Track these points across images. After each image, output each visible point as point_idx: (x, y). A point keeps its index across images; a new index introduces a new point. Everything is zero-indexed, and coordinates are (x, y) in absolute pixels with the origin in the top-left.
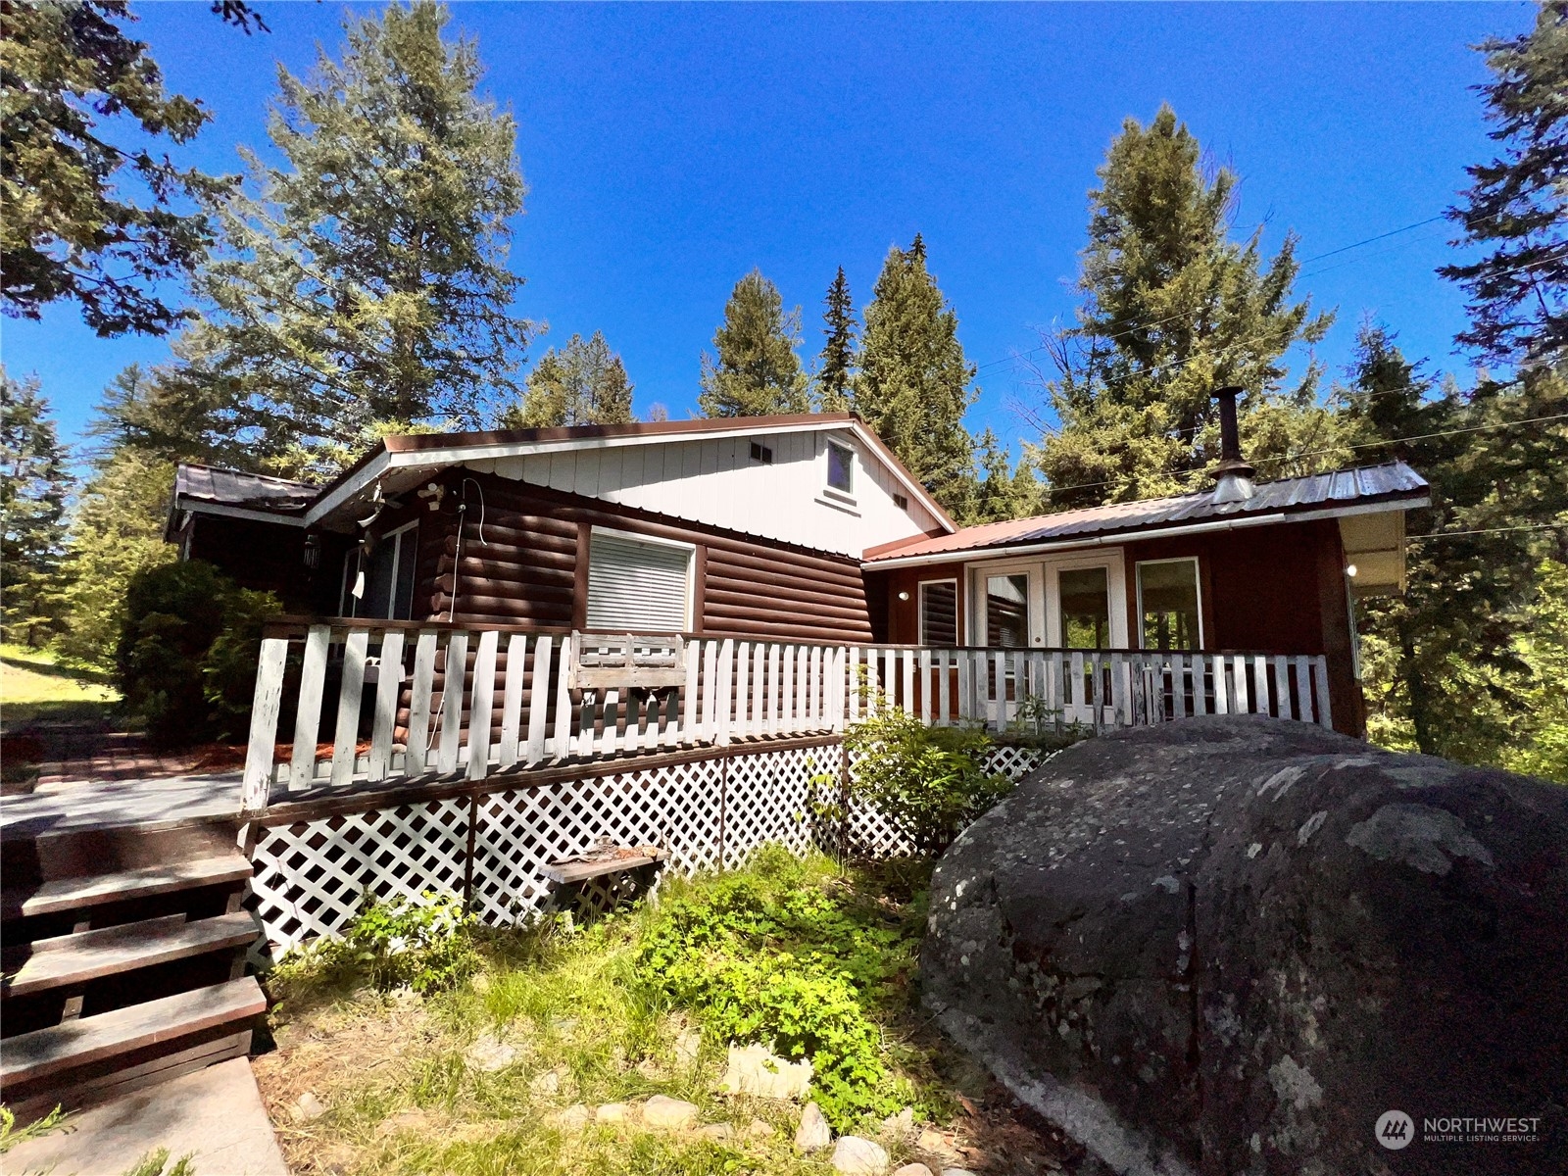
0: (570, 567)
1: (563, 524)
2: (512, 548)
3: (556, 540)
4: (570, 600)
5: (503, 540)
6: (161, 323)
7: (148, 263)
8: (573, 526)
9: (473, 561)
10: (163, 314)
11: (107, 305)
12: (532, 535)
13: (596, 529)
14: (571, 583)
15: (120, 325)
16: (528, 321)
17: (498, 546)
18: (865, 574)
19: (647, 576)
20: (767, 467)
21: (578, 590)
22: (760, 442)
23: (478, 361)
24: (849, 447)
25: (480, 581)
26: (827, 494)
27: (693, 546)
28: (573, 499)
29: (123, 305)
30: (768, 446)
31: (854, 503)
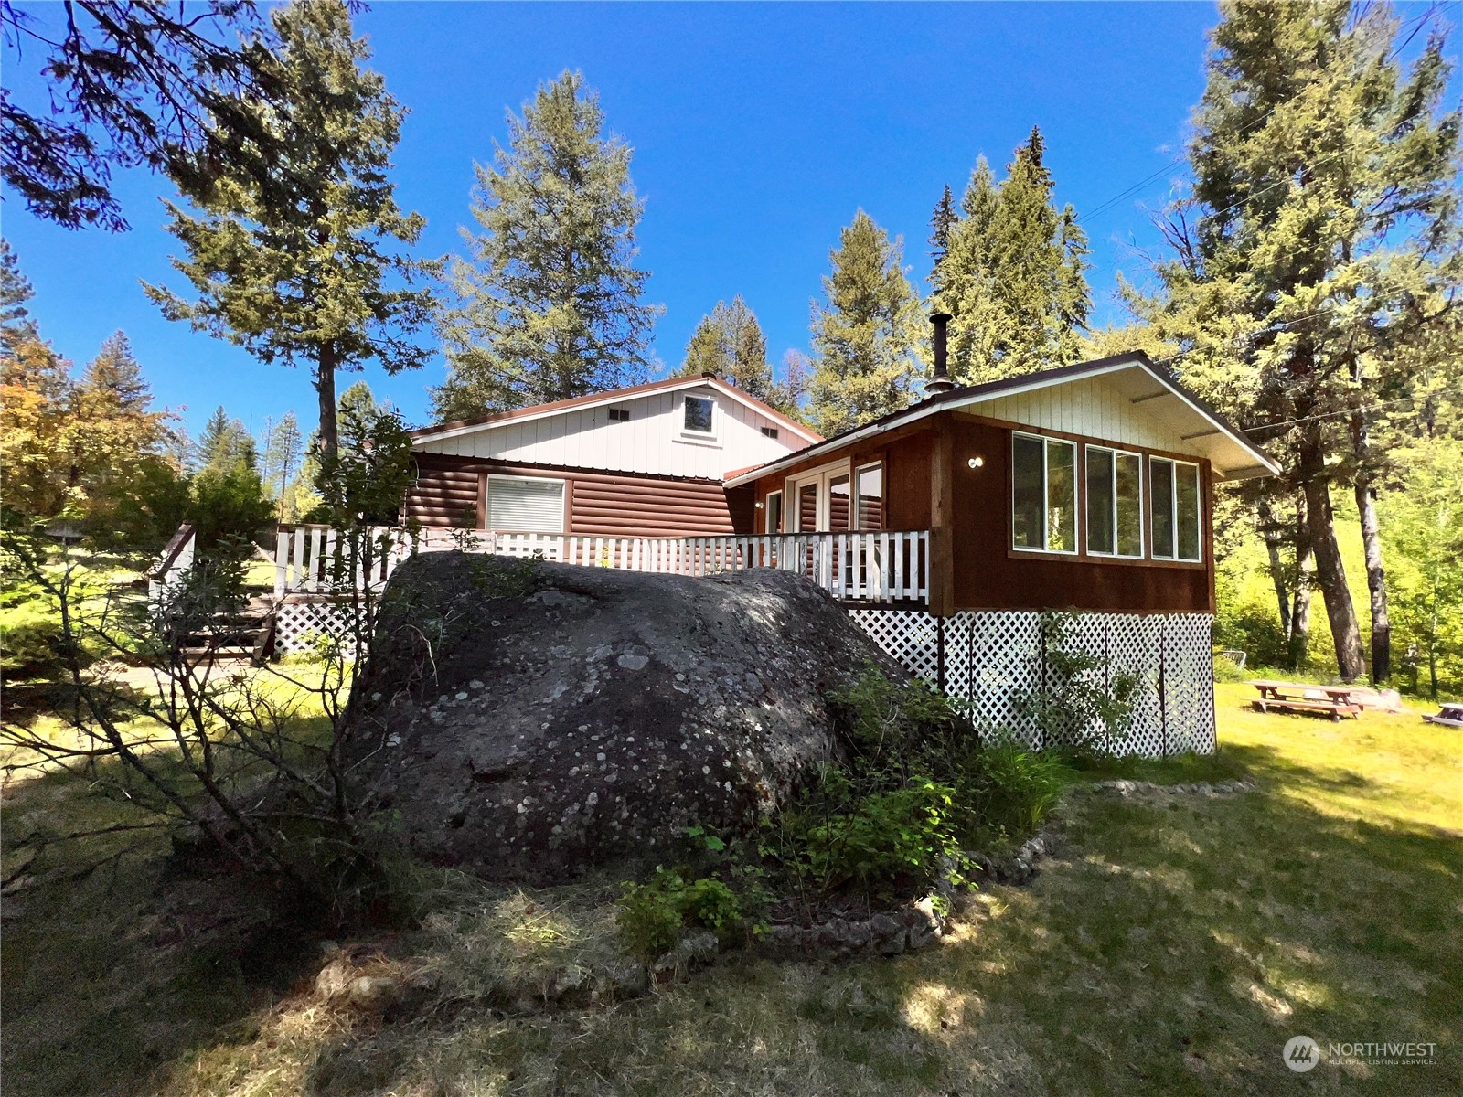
0: (475, 498)
1: (469, 475)
2: (439, 490)
3: (466, 484)
4: (475, 516)
5: (433, 486)
6: (419, 360)
7: (407, 325)
8: (475, 476)
9: (417, 499)
10: (420, 354)
11: (391, 355)
12: (450, 482)
13: (490, 476)
14: (475, 508)
15: (398, 367)
16: (651, 307)
17: (430, 490)
18: (726, 491)
19: (531, 500)
20: (624, 424)
21: (480, 511)
22: (619, 408)
23: (618, 345)
24: (708, 398)
25: (420, 509)
26: (683, 435)
27: (563, 481)
28: (473, 460)
29: (400, 353)
30: (625, 409)
31: (714, 440)
